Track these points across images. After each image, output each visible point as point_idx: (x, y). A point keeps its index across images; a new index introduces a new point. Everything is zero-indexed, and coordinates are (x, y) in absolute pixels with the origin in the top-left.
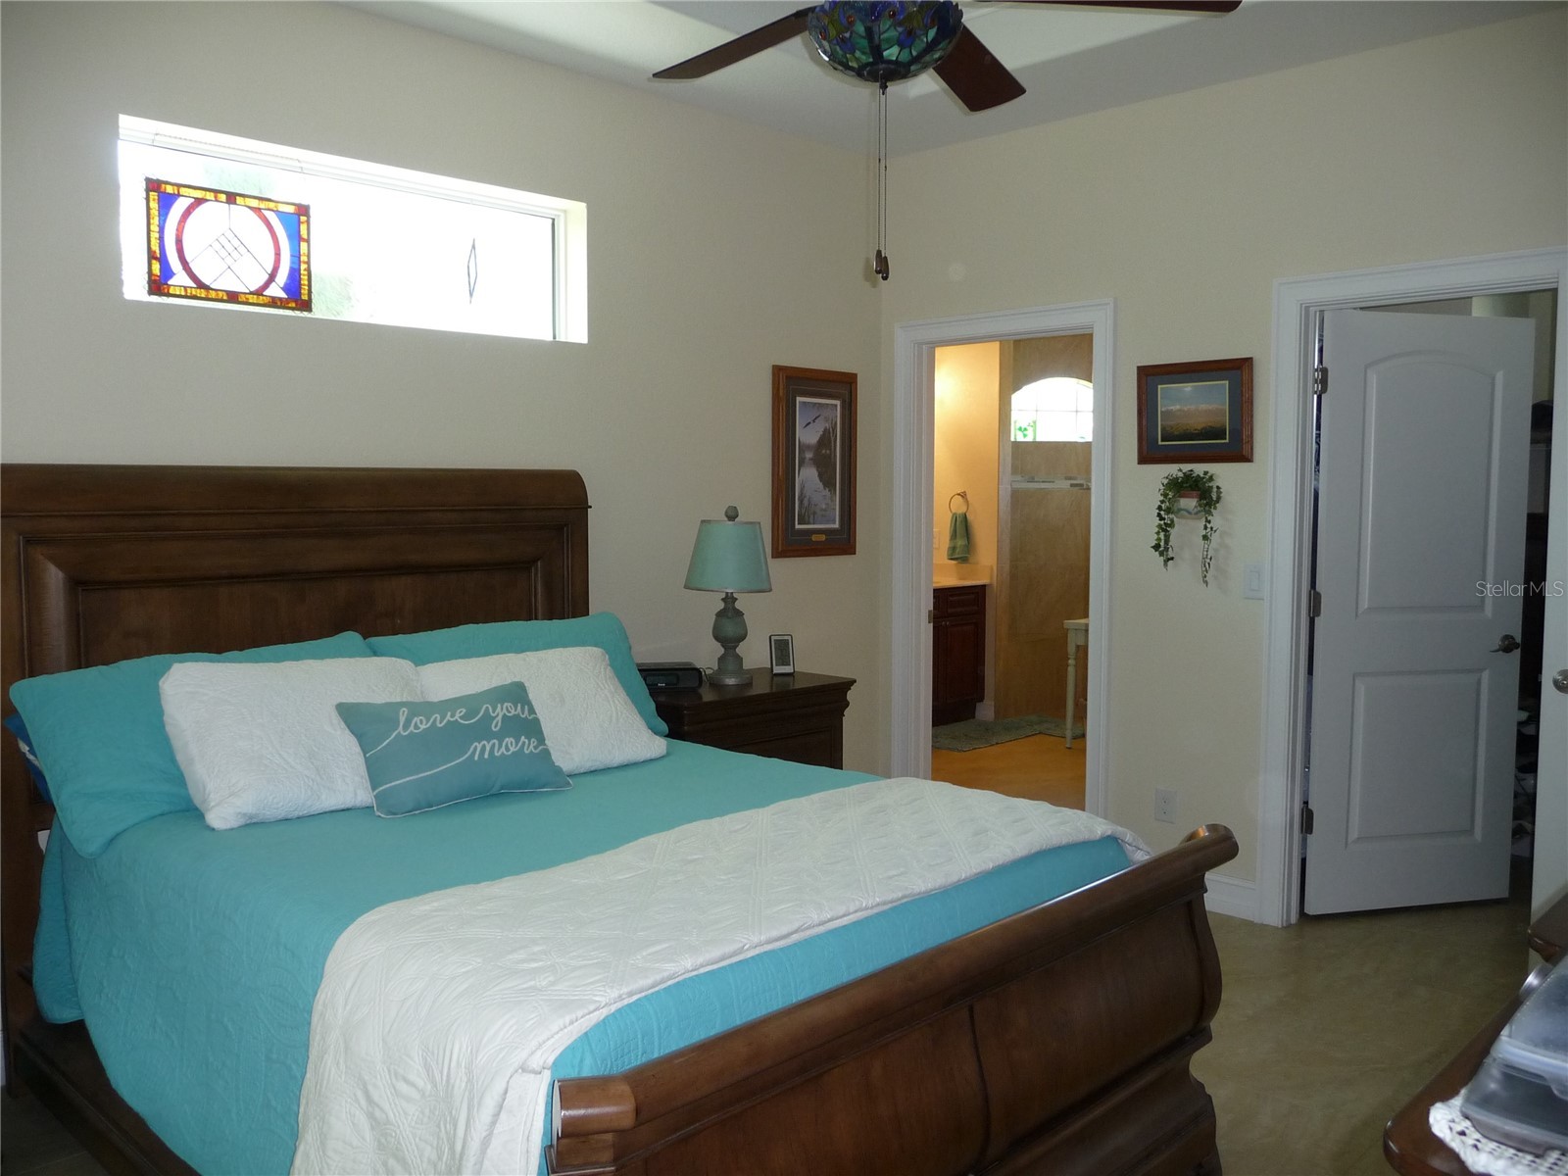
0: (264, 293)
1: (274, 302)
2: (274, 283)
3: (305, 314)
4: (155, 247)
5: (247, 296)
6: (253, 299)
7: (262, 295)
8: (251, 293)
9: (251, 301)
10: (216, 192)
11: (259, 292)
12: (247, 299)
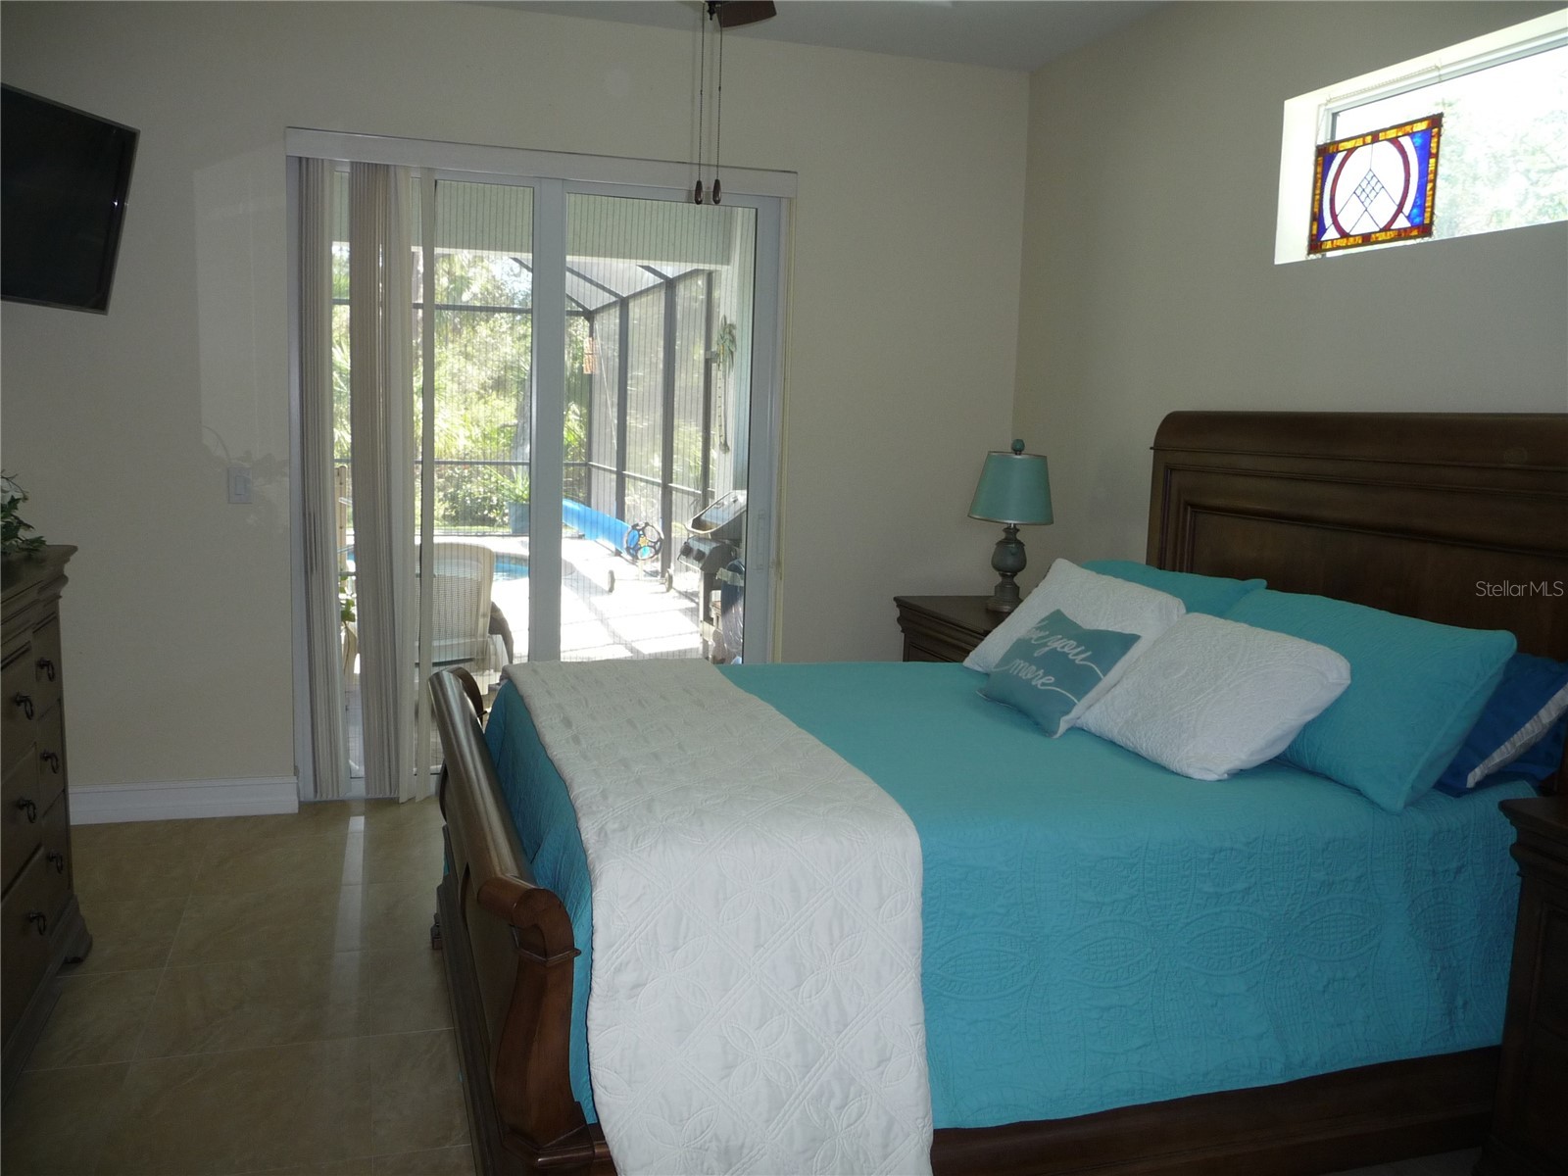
0: (1393, 227)
1: (1402, 234)
2: (1401, 214)
3: (1426, 239)
4: (1316, 210)
5: (1378, 235)
6: (1382, 236)
7: (1390, 230)
8: (1381, 231)
9: (1380, 239)
10: (1363, 136)
11: (1387, 229)
12: (1377, 238)
